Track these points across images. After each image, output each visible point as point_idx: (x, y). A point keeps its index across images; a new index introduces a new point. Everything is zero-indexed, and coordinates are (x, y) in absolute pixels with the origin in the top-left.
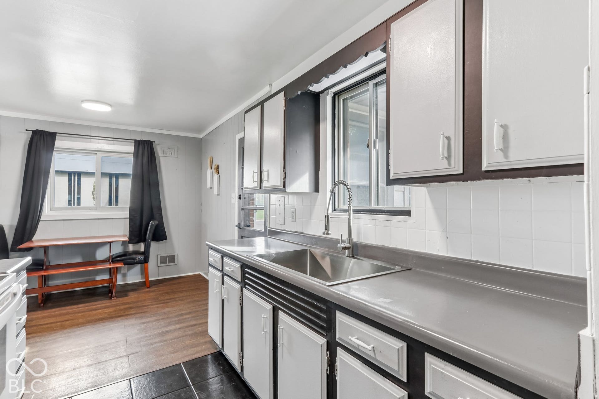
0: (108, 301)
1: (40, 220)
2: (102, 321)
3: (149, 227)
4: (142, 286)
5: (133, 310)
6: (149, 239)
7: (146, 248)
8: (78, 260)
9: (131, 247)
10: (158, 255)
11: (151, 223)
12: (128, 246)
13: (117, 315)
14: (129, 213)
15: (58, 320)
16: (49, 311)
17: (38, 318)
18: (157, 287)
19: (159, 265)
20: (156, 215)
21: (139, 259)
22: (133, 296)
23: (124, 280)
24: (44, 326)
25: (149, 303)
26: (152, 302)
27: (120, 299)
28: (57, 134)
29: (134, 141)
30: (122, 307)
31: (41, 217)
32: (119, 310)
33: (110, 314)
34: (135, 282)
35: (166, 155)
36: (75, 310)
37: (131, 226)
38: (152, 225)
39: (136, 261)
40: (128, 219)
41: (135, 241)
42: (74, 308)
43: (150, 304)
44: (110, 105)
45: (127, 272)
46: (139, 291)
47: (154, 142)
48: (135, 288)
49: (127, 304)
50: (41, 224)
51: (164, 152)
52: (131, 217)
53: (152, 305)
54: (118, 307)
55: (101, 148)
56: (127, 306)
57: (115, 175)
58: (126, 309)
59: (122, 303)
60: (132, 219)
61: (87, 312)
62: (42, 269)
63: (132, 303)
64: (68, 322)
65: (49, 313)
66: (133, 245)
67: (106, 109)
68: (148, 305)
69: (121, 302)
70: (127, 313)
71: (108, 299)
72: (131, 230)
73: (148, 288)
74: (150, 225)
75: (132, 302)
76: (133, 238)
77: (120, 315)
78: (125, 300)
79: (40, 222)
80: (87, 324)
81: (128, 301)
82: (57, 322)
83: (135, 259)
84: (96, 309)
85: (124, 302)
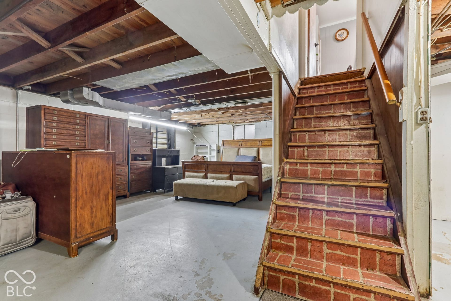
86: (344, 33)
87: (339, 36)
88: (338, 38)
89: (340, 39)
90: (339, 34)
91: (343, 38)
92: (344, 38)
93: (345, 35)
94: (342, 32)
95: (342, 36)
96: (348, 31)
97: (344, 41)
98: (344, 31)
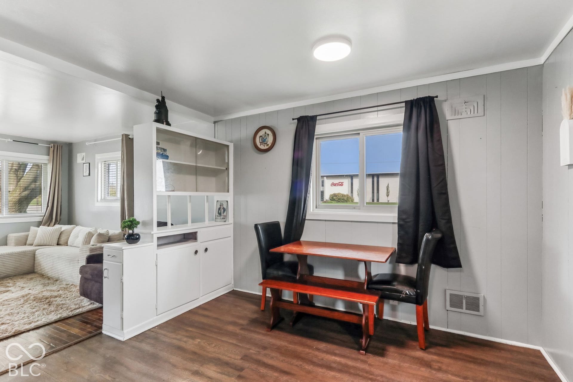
0: (355, 353)
1: (305, 219)
7: (418, 279)
9: (403, 270)
10: (445, 291)
11: (427, 235)
12: (399, 266)
14: (397, 215)
19: (448, 307)
20: (442, 223)
22: (392, 359)
23: (395, 316)
28: (318, 118)
29: (405, 104)
35: (460, 117)
36: (310, 351)
37: (400, 237)
39: (402, 296)
40: (397, 225)
41: (407, 260)
42: (313, 347)
45: (397, 305)
47: (437, 97)
50: (307, 223)
51: (455, 112)
52: (402, 223)
57: (377, 176)
59: (367, 372)
60: (401, 227)
66: (406, 267)
72: (401, 242)
73: (422, 349)
74: (425, 239)
75: (382, 376)
76: (404, 255)
81: (378, 371)
85: (372, 369)
86: (268, 135)
87: (261, 141)
88: (258, 144)
89: (262, 147)
90: (261, 136)
91: (268, 147)
92: (270, 145)
93: (270, 140)
94: (265, 133)
95: (265, 142)
96: (275, 133)
97: (270, 152)
98: (268, 132)
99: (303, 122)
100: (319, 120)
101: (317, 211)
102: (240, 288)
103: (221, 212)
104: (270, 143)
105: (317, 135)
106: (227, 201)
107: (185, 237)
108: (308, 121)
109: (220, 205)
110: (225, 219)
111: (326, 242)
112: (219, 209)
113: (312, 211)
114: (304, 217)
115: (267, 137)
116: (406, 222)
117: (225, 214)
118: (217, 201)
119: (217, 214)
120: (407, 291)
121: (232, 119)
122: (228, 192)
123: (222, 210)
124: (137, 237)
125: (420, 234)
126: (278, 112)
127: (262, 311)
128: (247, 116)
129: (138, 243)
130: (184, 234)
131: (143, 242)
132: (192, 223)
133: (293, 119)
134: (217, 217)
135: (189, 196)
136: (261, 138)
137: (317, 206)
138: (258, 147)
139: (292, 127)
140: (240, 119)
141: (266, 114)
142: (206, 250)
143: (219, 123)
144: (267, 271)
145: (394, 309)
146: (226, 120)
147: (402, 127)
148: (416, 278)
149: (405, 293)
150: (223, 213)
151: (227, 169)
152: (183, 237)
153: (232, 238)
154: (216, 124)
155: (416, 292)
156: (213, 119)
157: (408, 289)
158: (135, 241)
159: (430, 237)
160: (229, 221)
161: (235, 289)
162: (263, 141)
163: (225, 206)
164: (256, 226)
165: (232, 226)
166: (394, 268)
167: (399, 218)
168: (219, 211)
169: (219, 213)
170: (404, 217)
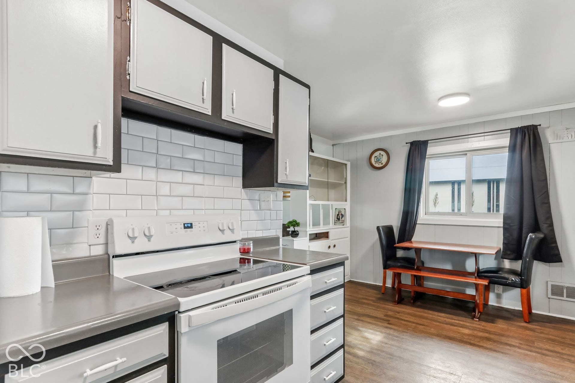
0: (470, 320)
1: (416, 224)
2: (450, 341)
3: (527, 241)
4: (517, 316)
5: (491, 343)
6: (526, 256)
7: (522, 269)
8: (449, 267)
9: (507, 264)
10: (547, 282)
11: (530, 236)
12: (503, 262)
13: (468, 341)
14: (502, 220)
15: (415, 321)
16: (415, 309)
17: (403, 312)
18: (540, 326)
19: (550, 296)
21: (512, 280)
22: (501, 325)
23: (499, 302)
24: (403, 322)
25: (516, 343)
26: (521, 344)
27: (483, 323)
28: (429, 142)
29: (510, 130)
30: (480, 334)
31: (417, 221)
32: (474, 336)
33: (462, 336)
34: (513, 308)
35: (561, 140)
36: (434, 316)
37: (505, 238)
38: (531, 238)
39: (509, 282)
40: (502, 229)
41: (512, 257)
42: (435, 315)
43: (518, 345)
44: (467, 94)
45: (502, 293)
46: (512, 322)
47: (540, 125)
48: (509, 315)
49: (487, 333)
50: (417, 226)
51: (557, 136)
52: (506, 226)
53: (519, 348)
54: (476, 332)
55: (470, 147)
56: (487, 335)
58: (482, 338)
59: (482, 329)
60: (506, 230)
61: (443, 323)
62: (413, 269)
63: (495, 334)
64: (421, 327)
65: (414, 311)
66: (510, 262)
67: (463, 100)
68: (514, 346)
69: (482, 327)
70: (481, 344)
71: (471, 317)
72: (505, 242)
73: (526, 322)
74: (528, 238)
75: (495, 332)
76: (509, 252)
77: (472, 342)
78: (488, 326)
79: (417, 225)
80: (435, 337)
81: (491, 330)
82: (414, 323)
83: (508, 279)
84: (452, 325)
85: (486, 328)
86: (382, 155)
87: (376, 161)
88: (373, 162)
89: (377, 165)
90: (376, 157)
91: (382, 165)
92: (384, 164)
93: (384, 159)
94: (380, 154)
95: (379, 161)
96: (388, 153)
97: (383, 169)
98: (382, 153)
99: (416, 145)
100: (430, 143)
101: (427, 217)
102: (356, 279)
103: (339, 218)
104: (384, 162)
105: (429, 155)
106: (345, 209)
107: (317, 236)
108: (420, 145)
109: (339, 212)
110: (343, 223)
111: (436, 242)
112: (338, 215)
113: (422, 217)
114: (416, 222)
115: (381, 158)
116: (511, 226)
117: (343, 219)
118: (336, 209)
119: (336, 219)
120: (513, 278)
121: (349, 143)
122: (346, 201)
123: (341, 216)
124: (298, 233)
125: (524, 235)
126: (391, 137)
127: (383, 293)
128: (362, 140)
129: (298, 237)
130: (316, 234)
131: (301, 237)
132: (323, 225)
133: (407, 143)
134: (336, 221)
135: (321, 204)
136: (377, 158)
137: (426, 212)
138: (373, 165)
139: (406, 149)
140: (356, 143)
141: (380, 139)
142: (335, 246)
143: (337, 145)
144: (387, 263)
145: (499, 296)
146: (343, 144)
147: (508, 148)
148: (520, 270)
149: (511, 280)
150: (342, 218)
151: (346, 183)
152: (315, 236)
153: (349, 239)
154: (334, 147)
155: (521, 279)
156: (332, 143)
157: (514, 276)
158: (296, 235)
159: (533, 237)
160: (346, 225)
161: (351, 280)
162: (378, 160)
163: (343, 213)
164: (378, 228)
165: (349, 229)
166: (499, 263)
167: (504, 223)
168: (337, 217)
169: (337, 218)
170: (509, 222)
